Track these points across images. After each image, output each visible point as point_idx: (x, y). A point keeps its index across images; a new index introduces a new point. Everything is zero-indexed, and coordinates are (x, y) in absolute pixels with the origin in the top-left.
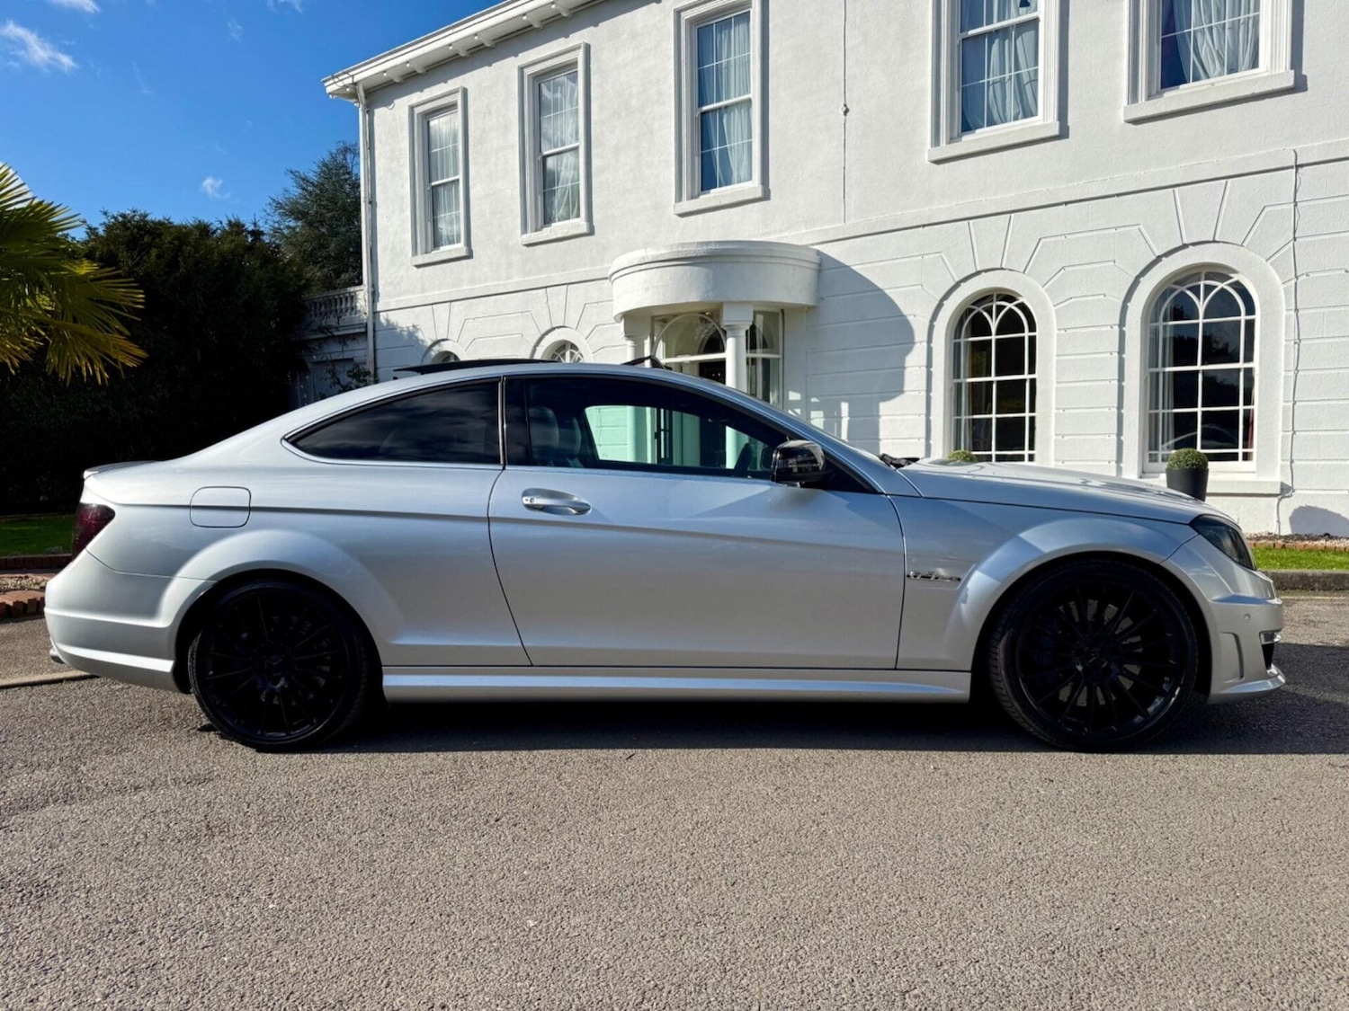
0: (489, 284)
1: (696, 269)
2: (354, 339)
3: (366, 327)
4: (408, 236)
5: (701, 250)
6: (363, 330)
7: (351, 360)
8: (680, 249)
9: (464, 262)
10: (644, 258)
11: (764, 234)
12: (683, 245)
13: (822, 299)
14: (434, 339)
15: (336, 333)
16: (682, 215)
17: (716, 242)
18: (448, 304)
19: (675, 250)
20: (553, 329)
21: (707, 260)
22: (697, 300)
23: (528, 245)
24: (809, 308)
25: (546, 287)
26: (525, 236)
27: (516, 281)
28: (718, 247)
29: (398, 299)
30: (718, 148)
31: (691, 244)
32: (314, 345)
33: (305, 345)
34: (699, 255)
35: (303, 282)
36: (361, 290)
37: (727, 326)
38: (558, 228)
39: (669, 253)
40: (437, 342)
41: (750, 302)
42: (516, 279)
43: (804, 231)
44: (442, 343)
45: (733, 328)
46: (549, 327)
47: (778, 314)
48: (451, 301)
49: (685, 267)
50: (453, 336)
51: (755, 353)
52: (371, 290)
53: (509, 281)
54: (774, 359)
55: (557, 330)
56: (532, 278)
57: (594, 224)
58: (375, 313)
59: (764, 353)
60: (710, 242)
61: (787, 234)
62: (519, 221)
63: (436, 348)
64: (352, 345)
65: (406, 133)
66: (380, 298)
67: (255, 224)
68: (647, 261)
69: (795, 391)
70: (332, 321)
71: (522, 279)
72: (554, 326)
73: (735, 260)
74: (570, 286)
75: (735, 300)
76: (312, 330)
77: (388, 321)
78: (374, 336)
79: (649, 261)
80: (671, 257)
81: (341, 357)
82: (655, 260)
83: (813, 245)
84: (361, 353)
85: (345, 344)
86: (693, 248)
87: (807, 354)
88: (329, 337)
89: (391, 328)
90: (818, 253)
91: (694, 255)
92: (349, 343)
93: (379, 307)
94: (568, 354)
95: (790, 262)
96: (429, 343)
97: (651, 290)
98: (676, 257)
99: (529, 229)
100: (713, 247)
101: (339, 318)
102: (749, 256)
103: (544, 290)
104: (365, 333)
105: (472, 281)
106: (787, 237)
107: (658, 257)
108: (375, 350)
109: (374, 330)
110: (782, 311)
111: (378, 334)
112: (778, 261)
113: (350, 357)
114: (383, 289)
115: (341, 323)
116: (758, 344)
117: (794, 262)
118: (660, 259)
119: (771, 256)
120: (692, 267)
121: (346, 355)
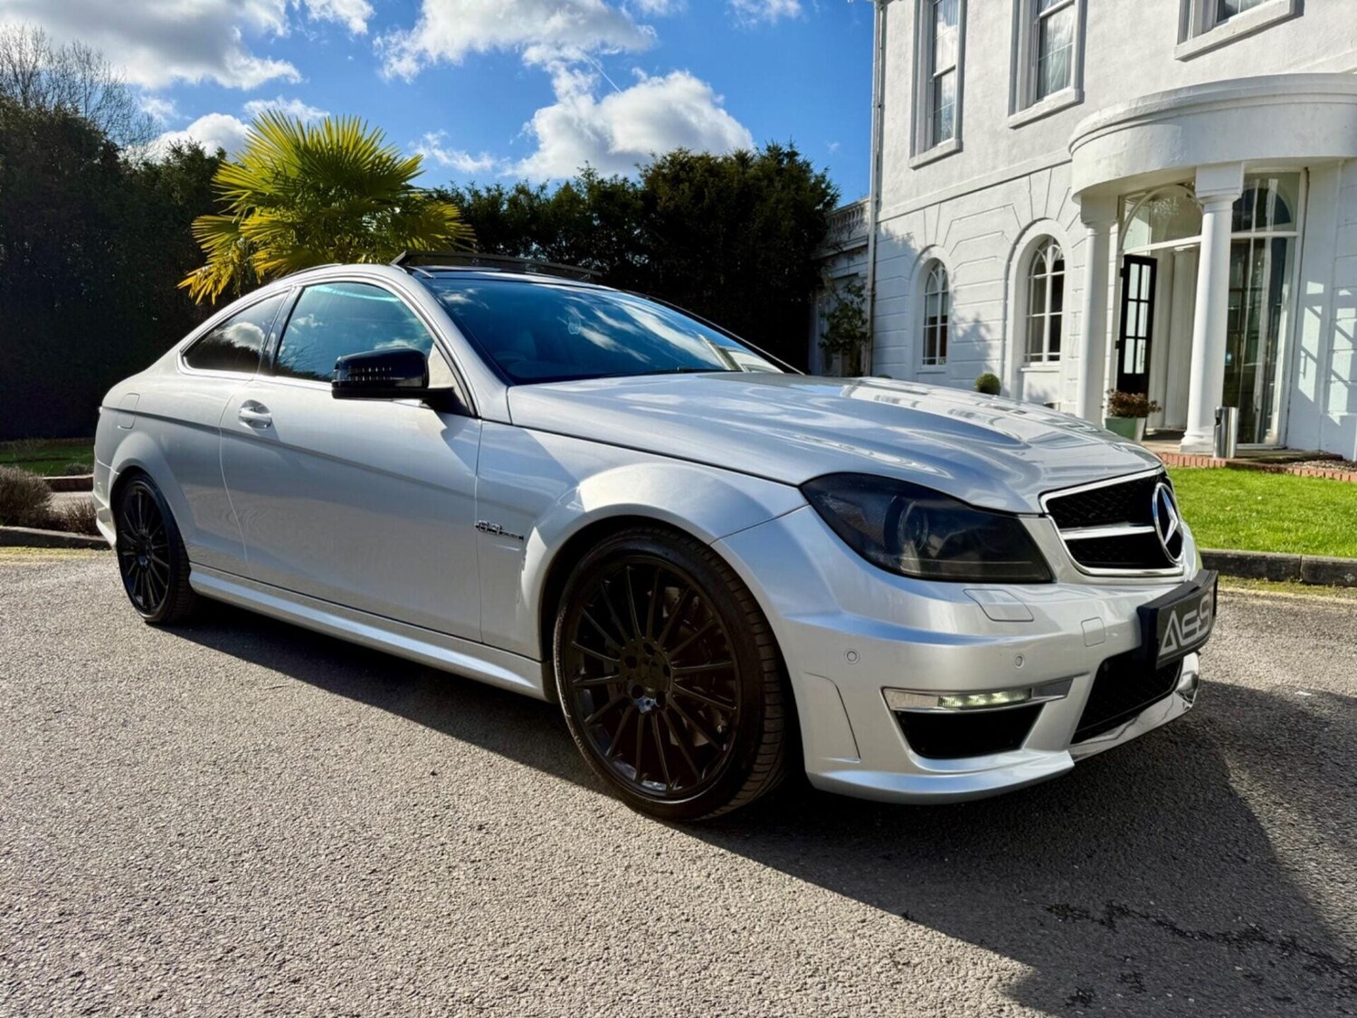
0: (978, 177)
1: (1158, 127)
2: (859, 252)
3: (868, 240)
4: (908, 136)
5: (1167, 102)
6: (866, 243)
7: (856, 275)
8: (1140, 104)
9: (955, 156)
10: (1096, 123)
12: (1144, 98)
14: (924, 246)
15: (845, 249)
16: (1186, 59)
17: (1190, 88)
18: (939, 205)
19: (1134, 106)
20: (1034, 222)
21: (1175, 114)
22: (1158, 168)
23: (1016, 127)
24: (1347, 161)
25: (1030, 173)
26: (1012, 117)
27: (1002, 171)
28: (1192, 93)
29: (896, 205)
31: (1154, 95)
32: (829, 263)
33: (822, 262)
34: (1163, 108)
35: (828, 198)
36: (868, 201)
37: (1202, 198)
38: (1050, 101)
39: (1125, 112)
40: (927, 249)
41: (1239, 163)
42: (1002, 169)
43: (1350, 50)
44: (932, 249)
45: (1210, 202)
46: (1030, 221)
47: (1299, 174)
48: (941, 202)
50: (940, 242)
52: (875, 199)
53: (994, 172)
54: (1290, 237)
55: (1038, 223)
56: (1017, 165)
57: (1085, 90)
58: (877, 224)
59: (1275, 230)
60: (1181, 89)
61: (1320, 60)
62: (1007, 101)
63: (925, 256)
64: (858, 259)
65: (912, 25)
66: (882, 208)
67: (791, 146)
68: (1099, 126)
69: (1315, 280)
70: (845, 237)
71: (1008, 167)
72: (1035, 218)
73: (1216, 107)
74: (1054, 169)
75: (1211, 162)
76: (828, 247)
77: (887, 230)
78: (875, 248)
79: (1102, 125)
80: (1127, 117)
81: (846, 274)
82: (1109, 123)
84: (863, 267)
85: (851, 259)
86: (1157, 100)
87: (1338, 227)
88: (840, 253)
89: (890, 237)
91: (1157, 109)
92: (856, 257)
93: (881, 217)
94: (1050, 250)
95: (1308, 99)
96: (919, 250)
97: (1103, 162)
98: (1132, 116)
99: (1017, 107)
100: (1183, 95)
101: (851, 231)
102: (1237, 100)
103: (1027, 177)
104: (866, 246)
105: (961, 177)
107: (1111, 119)
108: (875, 263)
109: (875, 242)
110: (1306, 169)
111: (879, 246)
112: (1286, 100)
113: (855, 272)
114: (884, 197)
115: (852, 237)
116: (1268, 222)
117: (1317, 99)
118: (1114, 121)
119: (1274, 96)
120: (1154, 126)
121: (852, 271)
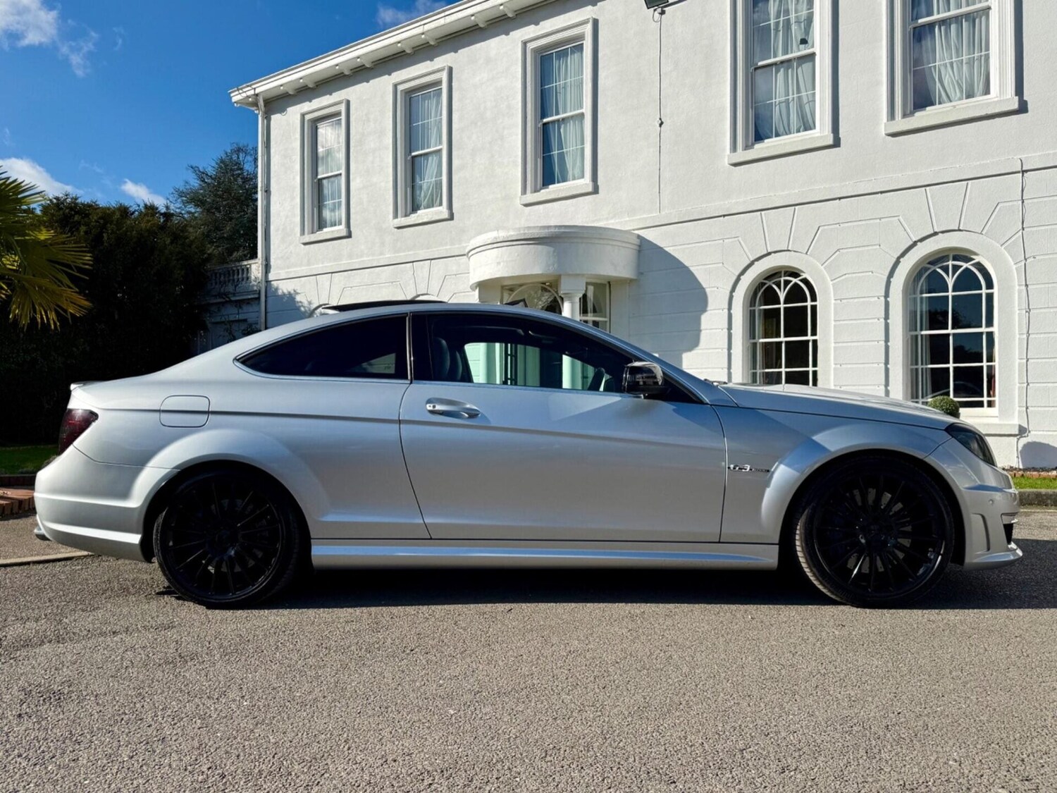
0: (365, 259)
1: (540, 247)
2: (248, 303)
3: (259, 293)
4: (298, 219)
5: (543, 233)
6: (256, 296)
7: (245, 320)
8: (526, 231)
9: (344, 240)
10: (496, 238)
11: (594, 221)
12: (529, 228)
13: (642, 274)
14: (317, 304)
15: (233, 299)
16: (526, 205)
17: (556, 227)
18: (330, 274)
19: (522, 232)
20: (418, 296)
21: (548, 241)
22: (540, 272)
23: (399, 228)
24: (631, 280)
25: (413, 262)
26: (396, 220)
27: (388, 257)
28: (558, 230)
29: (287, 270)
30: (556, 152)
31: (534, 227)
32: (214, 309)
33: (206, 307)
34: (541, 236)
35: (205, 256)
36: (255, 263)
37: (563, 294)
38: (423, 215)
39: (518, 234)
40: (320, 306)
41: (583, 275)
42: (387, 255)
43: (628, 219)
44: (324, 307)
45: (570, 297)
46: (414, 295)
47: (605, 285)
48: (332, 273)
49: (530, 246)
50: (334, 302)
51: (587, 316)
52: (264, 263)
53: (382, 257)
54: (601, 321)
56: (401, 254)
57: (454, 211)
58: (268, 282)
59: (593, 316)
60: (551, 226)
61: (613, 221)
62: (391, 208)
63: (319, 311)
64: (245, 308)
65: (298, 136)
66: (272, 270)
67: (167, 207)
68: (498, 240)
70: (230, 288)
71: (393, 255)
72: (419, 293)
73: (570, 241)
74: (432, 261)
75: (571, 273)
76: (213, 296)
77: (278, 288)
78: (266, 301)
79: (501, 240)
80: (518, 238)
81: (237, 319)
82: (505, 240)
83: (634, 230)
84: (255, 315)
85: (241, 307)
86: (537, 231)
87: (631, 318)
88: (227, 302)
89: (278, 293)
90: (639, 237)
91: (537, 236)
92: (244, 306)
93: (271, 277)
95: (614, 243)
96: (313, 307)
97: (502, 264)
98: (523, 238)
99: (399, 215)
100: (553, 230)
101: (235, 287)
102: (581, 238)
103: (411, 264)
104: (259, 298)
105: (350, 256)
106: (613, 224)
107: (508, 237)
108: (267, 312)
109: (266, 296)
110: (609, 282)
111: (269, 299)
112: (607, 242)
113: (245, 318)
114: (272, 262)
115: (238, 290)
116: (589, 310)
117: (619, 244)
118: (510, 239)
119: (601, 239)
120: (536, 246)
121: (241, 317)
